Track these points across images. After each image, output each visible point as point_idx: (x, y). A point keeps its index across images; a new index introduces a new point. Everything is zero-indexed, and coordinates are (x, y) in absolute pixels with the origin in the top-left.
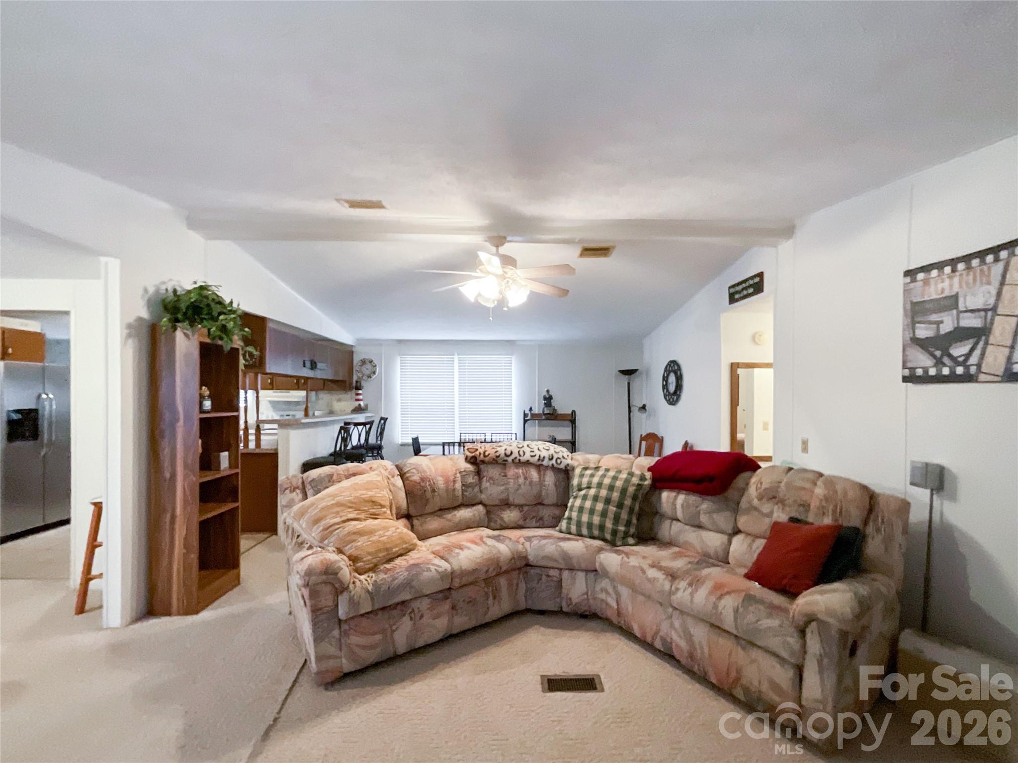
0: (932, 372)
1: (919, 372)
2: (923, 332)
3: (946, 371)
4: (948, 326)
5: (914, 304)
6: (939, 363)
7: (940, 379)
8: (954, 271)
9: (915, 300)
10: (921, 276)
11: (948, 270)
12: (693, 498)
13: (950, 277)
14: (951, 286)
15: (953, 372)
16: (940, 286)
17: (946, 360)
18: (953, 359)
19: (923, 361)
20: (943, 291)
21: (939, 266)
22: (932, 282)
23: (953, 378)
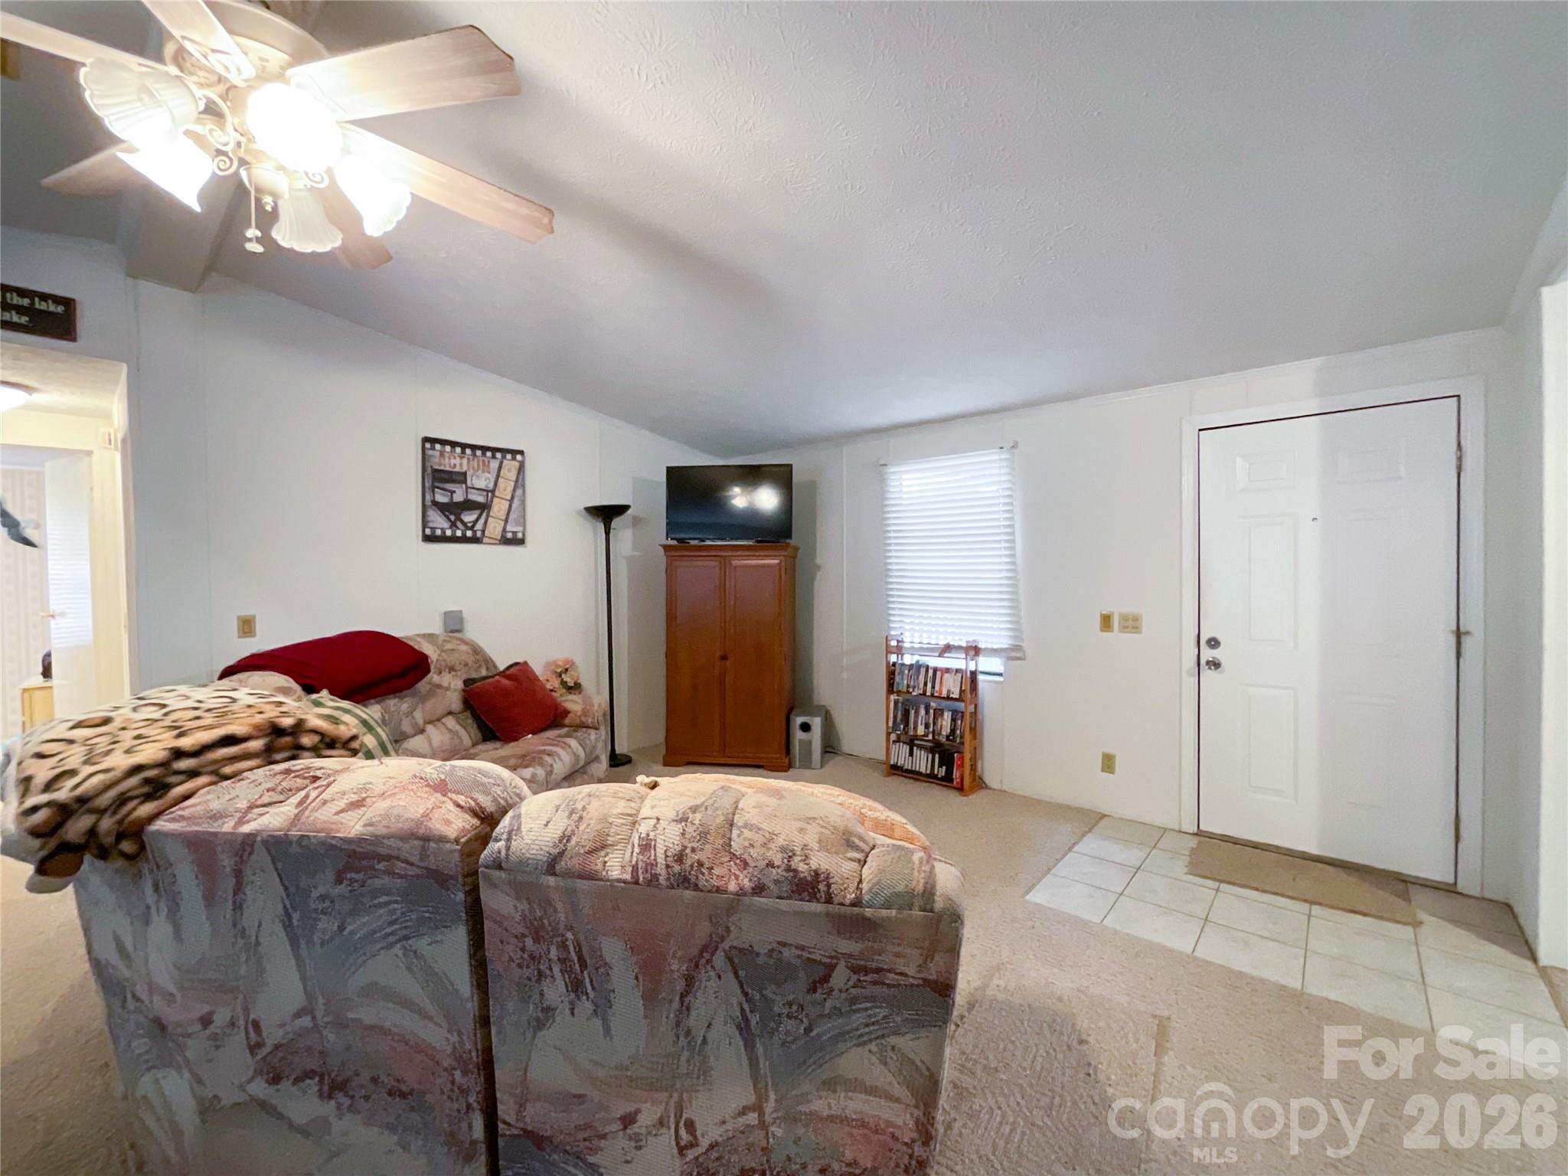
0: (449, 533)
1: (438, 532)
2: (441, 498)
3: (459, 533)
4: (459, 497)
5: (435, 471)
6: (453, 525)
7: (453, 539)
8: (463, 452)
9: (437, 467)
10: (438, 446)
11: (458, 450)
12: (392, 702)
13: (461, 458)
14: (461, 465)
15: (464, 535)
16: (453, 461)
17: (459, 524)
18: (464, 524)
19: (439, 522)
20: (455, 465)
21: (454, 444)
22: (446, 455)
23: (464, 540)
